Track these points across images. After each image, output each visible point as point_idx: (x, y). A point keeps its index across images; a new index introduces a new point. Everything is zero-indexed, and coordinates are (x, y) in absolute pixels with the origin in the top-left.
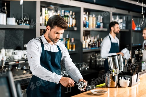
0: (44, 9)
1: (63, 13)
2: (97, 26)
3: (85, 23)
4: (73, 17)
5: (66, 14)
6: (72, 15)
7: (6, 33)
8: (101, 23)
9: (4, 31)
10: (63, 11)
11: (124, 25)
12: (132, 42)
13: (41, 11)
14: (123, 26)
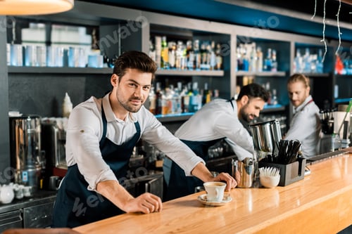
0: (158, 40)
1: (197, 45)
2: (266, 67)
3: (242, 62)
4: (218, 52)
5: (203, 47)
6: (215, 49)
7: (87, 82)
8: (273, 62)
9: (83, 79)
10: (197, 41)
11: (321, 65)
12: (336, 95)
13: (154, 42)
14: (318, 68)
